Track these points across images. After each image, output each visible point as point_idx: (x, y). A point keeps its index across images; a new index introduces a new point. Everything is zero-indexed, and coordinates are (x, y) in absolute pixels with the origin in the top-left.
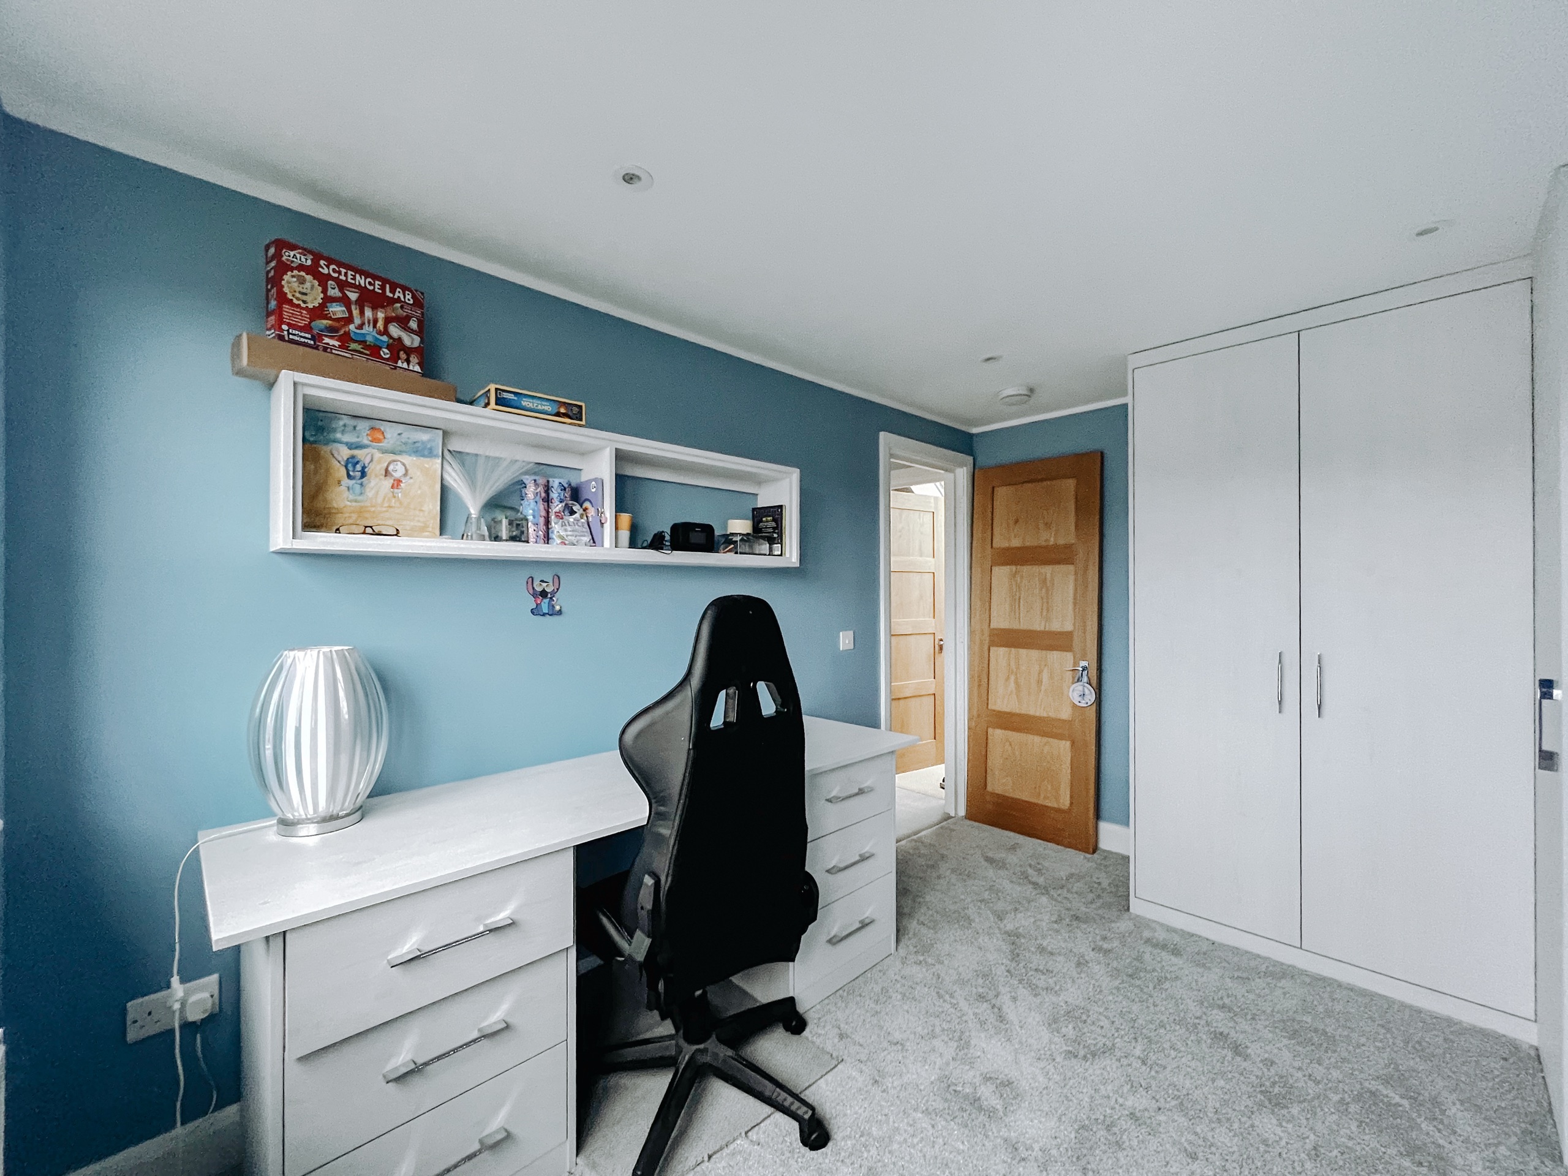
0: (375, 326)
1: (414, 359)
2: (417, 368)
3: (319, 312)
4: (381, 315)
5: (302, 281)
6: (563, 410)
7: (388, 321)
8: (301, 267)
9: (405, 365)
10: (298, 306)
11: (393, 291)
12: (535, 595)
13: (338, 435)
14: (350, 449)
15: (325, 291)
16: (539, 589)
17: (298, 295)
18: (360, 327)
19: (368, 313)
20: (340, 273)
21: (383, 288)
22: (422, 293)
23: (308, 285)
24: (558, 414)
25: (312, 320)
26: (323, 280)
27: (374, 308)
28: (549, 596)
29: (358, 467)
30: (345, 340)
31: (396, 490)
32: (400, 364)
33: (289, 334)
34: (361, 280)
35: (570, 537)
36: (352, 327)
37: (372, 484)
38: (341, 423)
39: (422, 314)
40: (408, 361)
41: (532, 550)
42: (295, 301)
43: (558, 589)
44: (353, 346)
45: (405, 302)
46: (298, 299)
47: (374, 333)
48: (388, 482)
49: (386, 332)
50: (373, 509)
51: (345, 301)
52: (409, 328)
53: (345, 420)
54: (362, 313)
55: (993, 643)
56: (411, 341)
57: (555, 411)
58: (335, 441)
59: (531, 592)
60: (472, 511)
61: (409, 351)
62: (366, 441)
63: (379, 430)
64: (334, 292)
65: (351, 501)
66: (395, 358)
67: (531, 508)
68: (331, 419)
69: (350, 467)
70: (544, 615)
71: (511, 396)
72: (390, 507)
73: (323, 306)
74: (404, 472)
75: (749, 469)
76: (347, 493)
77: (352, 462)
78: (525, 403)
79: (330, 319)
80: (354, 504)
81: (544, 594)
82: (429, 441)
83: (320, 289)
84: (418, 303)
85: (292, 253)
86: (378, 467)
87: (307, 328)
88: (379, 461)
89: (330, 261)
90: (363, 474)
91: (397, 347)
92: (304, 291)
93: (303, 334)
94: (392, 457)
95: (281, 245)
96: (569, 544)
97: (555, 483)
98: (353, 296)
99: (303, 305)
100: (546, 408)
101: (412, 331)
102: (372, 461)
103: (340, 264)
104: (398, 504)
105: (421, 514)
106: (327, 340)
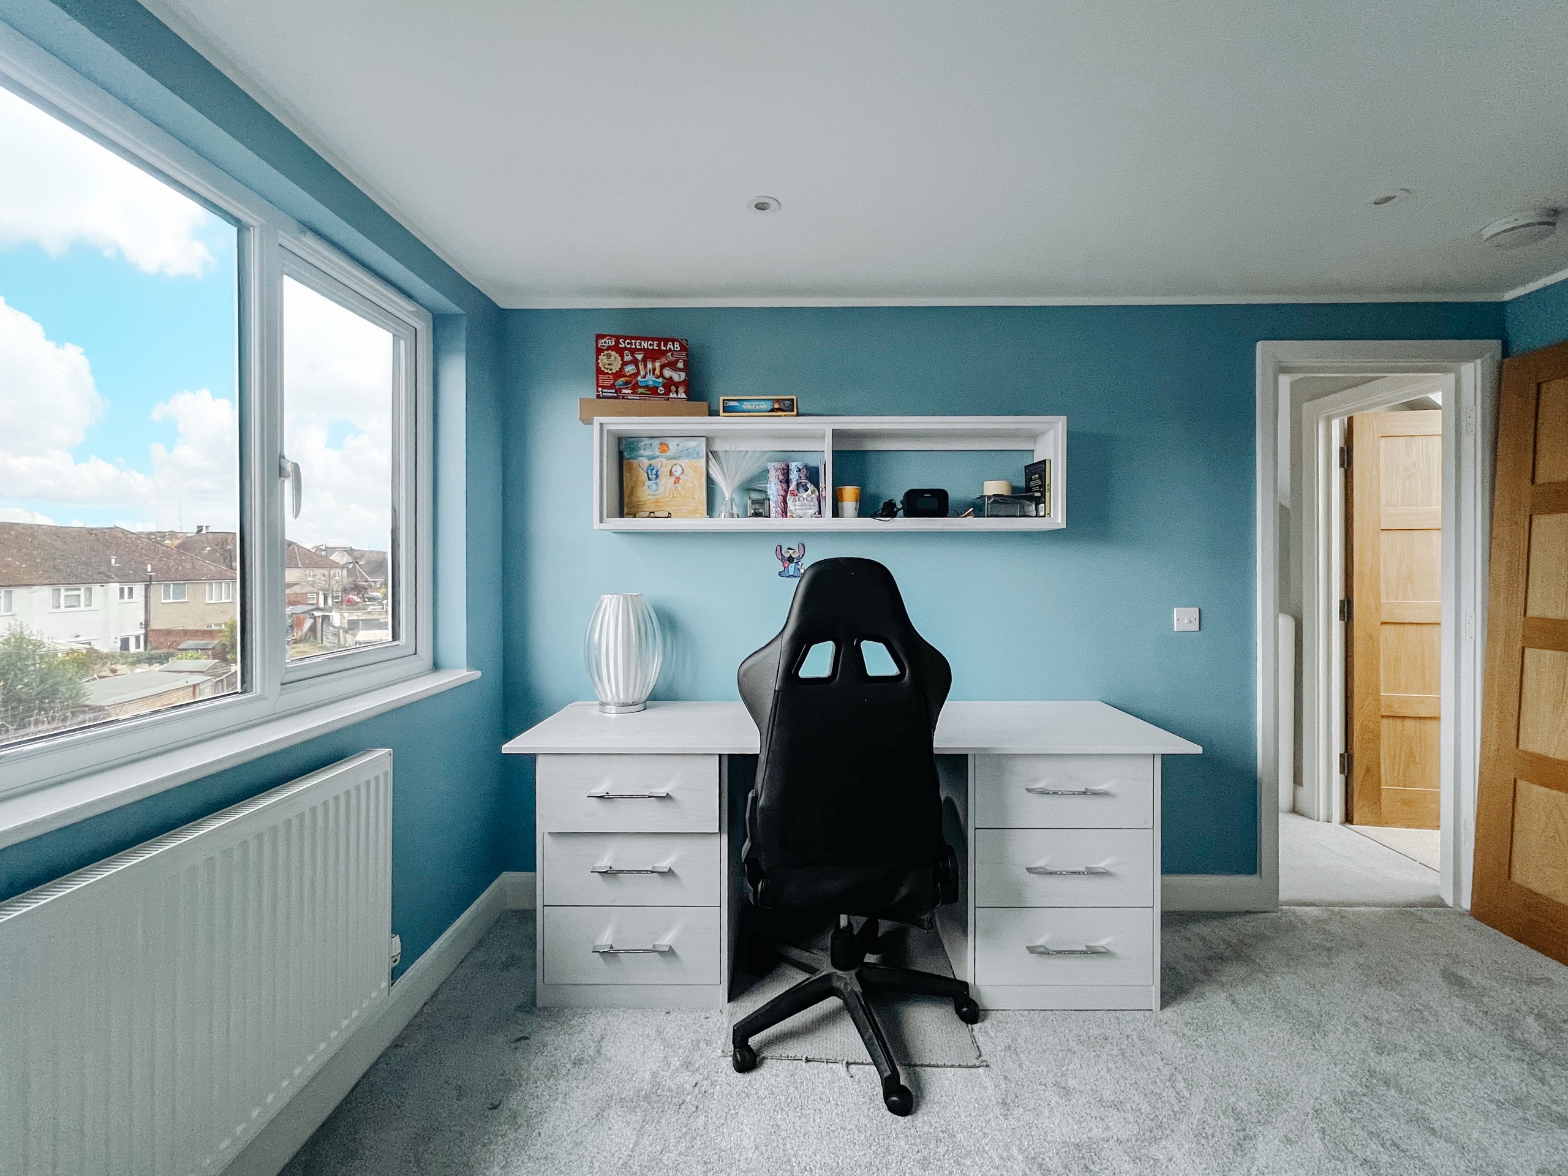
0: (654, 374)
1: (681, 390)
2: (684, 396)
3: (619, 374)
4: (658, 365)
5: (609, 356)
6: (776, 406)
7: (662, 367)
8: (609, 348)
9: (675, 395)
10: (607, 373)
11: (665, 345)
12: (783, 559)
13: (642, 452)
14: (649, 460)
15: (622, 359)
16: (787, 555)
17: (607, 366)
18: (644, 377)
19: (650, 366)
20: (631, 344)
21: (659, 345)
22: (686, 341)
23: (613, 358)
24: (773, 410)
25: (615, 380)
26: (621, 352)
27: (653, 361)
28: (795, 561)
29: (654, 472)
30: (635, 388)
31: (677, 485)
32: (671, 395)
33: (603, 392)
34: (645, 345)
35: (797, 511)
36: (639, 378)
37: (663, 483)
38: (643, 443)
39: (687, 355)
40: (677, 392)
41: (775, 523)
42: (606, 371)
43: (803, 555)
44: (640, 390)
45: (674, 350)
46: (607, 369)
47: (654, 379)
48: (673, 479)
49: (662, 375)
50: (663, 500)
51: (635, 362)
52: (677, 368)
53: (647, 441)
54: (645, 366)
55: (1529, 642)
56: (679, 377)
57: (770, 408)
58: (642, 456)
59: (780, 557)
60: (727, 496)
61: (677, 385)
62: (658, 454)
63: (665, 444)
64: (628, 358)
65: (651, 496)
66: (668, 391)
67: (774, 489)
68: (637, 442)
69: (649, 471)
70: (789, 576)
71: (735, 403)
72: (674, 497)
73: (621, 369)
74: (681, 471)
75: (1012, 426)
76: (648, 490)
77: (651, 467)
78: (746, 406)
79: (626, 376)
80: (653, 497)
81: (790, 559)
82: (697, 446)
83: (620, 358)
84: (683, 348)
85: (603, 341)
86: (666, 470)
87: (613, 386)
88: (666, 466)
89: (625, 338)
90: (657, 476)
91: (669, 384)
92: (611, 362)
93: (610, 391)
94: (673, 462)
95: (599, 337)
96: (796, 517)
97: (793, 466)
98: (639, 357)
99: (610, 372)
100: (763, 407)
101: (681, 370)
102: (662, 466)
103: (631, 338)
104: (678, 495)
105: (693, 501)
106: (624, 391)
